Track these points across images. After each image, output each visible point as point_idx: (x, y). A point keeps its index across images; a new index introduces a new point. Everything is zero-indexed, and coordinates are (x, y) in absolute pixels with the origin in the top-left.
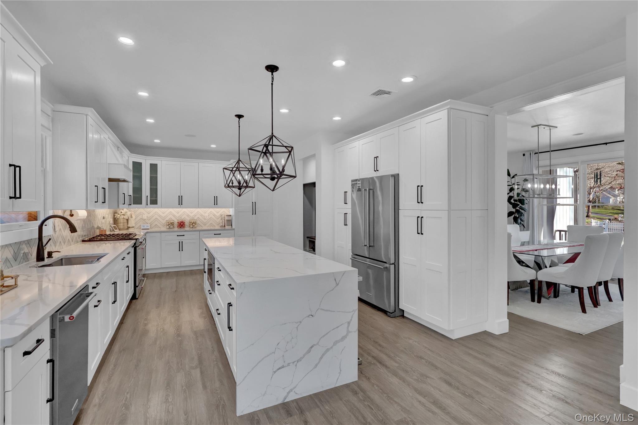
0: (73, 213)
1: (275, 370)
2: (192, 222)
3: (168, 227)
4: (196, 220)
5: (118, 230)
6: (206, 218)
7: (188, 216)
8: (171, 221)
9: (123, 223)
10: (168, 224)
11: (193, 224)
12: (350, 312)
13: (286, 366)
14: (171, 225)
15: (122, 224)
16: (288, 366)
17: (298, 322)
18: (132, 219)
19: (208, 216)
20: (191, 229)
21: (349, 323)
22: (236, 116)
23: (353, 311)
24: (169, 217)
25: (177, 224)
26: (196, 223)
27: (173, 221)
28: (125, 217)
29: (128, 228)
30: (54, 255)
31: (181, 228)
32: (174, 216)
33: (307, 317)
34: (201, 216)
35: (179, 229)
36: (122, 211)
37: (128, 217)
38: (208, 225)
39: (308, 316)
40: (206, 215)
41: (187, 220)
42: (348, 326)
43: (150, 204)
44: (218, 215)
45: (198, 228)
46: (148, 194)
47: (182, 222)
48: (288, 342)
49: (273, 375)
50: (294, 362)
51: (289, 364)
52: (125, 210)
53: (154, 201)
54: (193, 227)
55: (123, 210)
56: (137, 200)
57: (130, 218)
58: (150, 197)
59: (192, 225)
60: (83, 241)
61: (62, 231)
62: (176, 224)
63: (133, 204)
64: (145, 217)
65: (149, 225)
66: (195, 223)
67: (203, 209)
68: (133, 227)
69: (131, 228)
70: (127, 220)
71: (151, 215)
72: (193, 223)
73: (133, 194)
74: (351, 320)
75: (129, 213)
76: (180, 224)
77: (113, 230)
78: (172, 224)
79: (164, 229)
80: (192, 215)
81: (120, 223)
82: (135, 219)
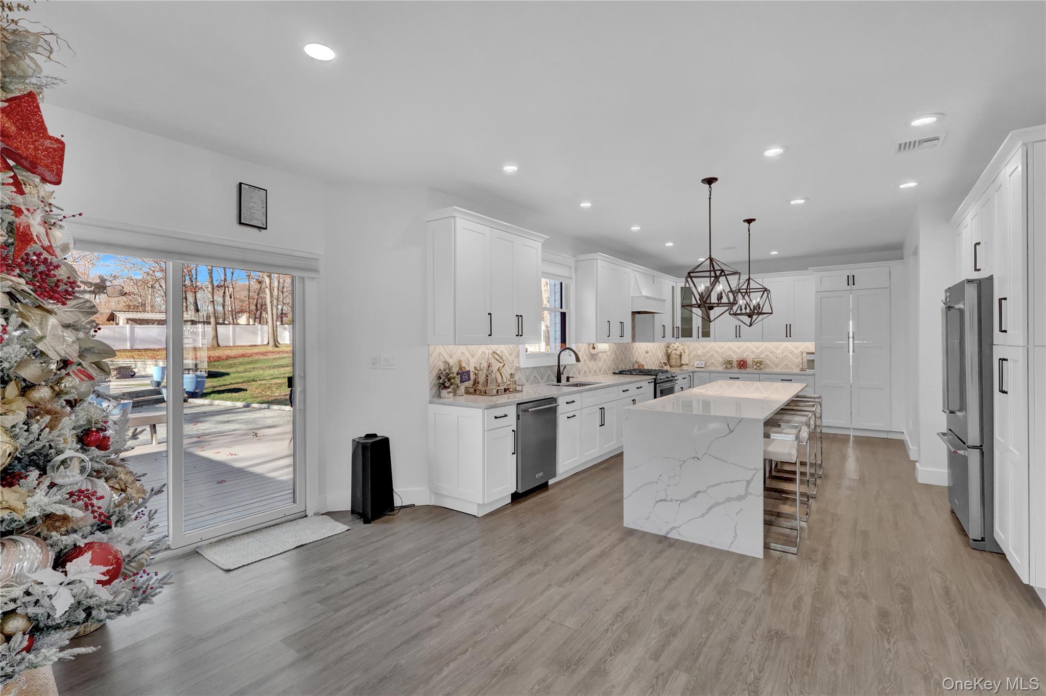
0: (595, 346)
1: (657, 500)
2: (756, 361)
3: (724, 366)
4: (763, 358)
5: (669, 367)
6: (778, 356)
7: (753, 352)
8: (729, 359)
9: (676, 359)
10: (724, 362)
11: (759, 364)
12: (750, 470)
13: (668, 501)
14: (728, 363)
15: (674, 360)
16: (670, 501)
17: (681, 461)
18: (684, 354)
19: (782, 353)
20: (755, 371)
21: (748, 483)
22: (744, 221)
23: (754, 469)
24: (728, 354)
25: (736, 362)
26: (762, 363)
27: (731, 359)
28: (677, 352)
29: (682, 365)
30: (570, 379)
31: (740, 368)
32: (734, 352)
33: (692, 458)
34: (771, 352)
35: (739, 371)
36: (674, 345)
37: (681, 353)
38: (780, 366)
39: (694, 458)
40: (779, 351)
41: (750, 357)
42: (748, 486)
43: (702, 337)
44: (797, 352)
45: (767, 370)
46: (700, 325)
47: (742, 361)
48: (670, 478)
49: (655, 504)
50: (677, 500)
51: (671, 500)
52: (677, 344)
53: (706, 334)
54: (756, 369)
55: (675, 343)
56: (687, 332)
57: (682, 353)
58: (702, 329)
59: (756, 365)
60: (614, 373)
61: (588, 362)
62: (735, 364)
63: (682, 337)
64: (700, 353)
65: (704, 363)
66: (760, 363)
67: (774, 343)
68: (687, 365)
69: (685, 365)
70: (681, 356)
71: (706, 349)
72: (756, 363)
73: (682, 325)
74: (752, 479)
75: (681, 348)
76: (740, 363)
77: (662, 366)
78: (730, 363)
79: (721, 369)
80: (757, 351)
81: (673, 359)
82: (689, 355)
